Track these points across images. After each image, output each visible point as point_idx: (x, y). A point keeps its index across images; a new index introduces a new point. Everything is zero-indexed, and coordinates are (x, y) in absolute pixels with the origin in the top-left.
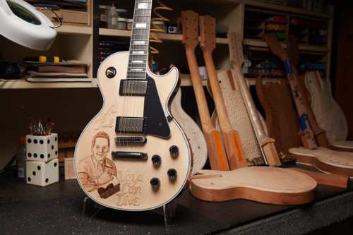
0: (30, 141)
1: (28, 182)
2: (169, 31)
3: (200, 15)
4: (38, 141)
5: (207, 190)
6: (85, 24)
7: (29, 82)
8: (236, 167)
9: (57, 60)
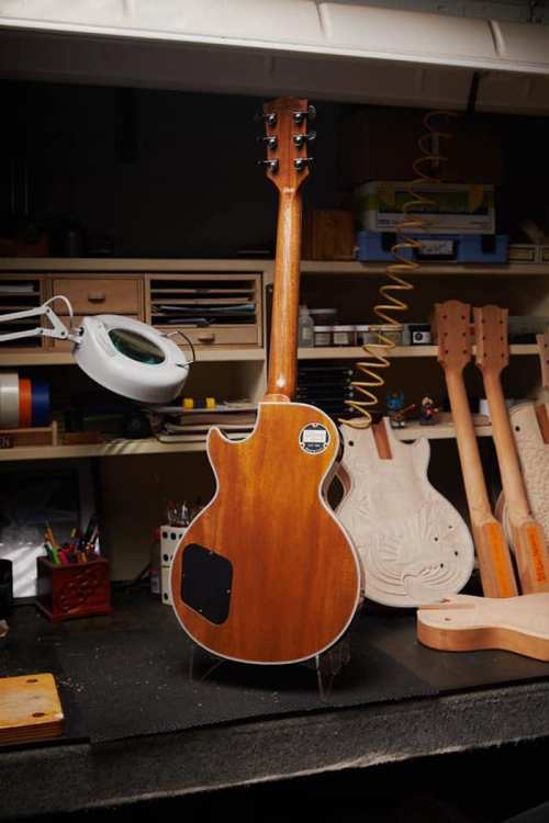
0: (165, 535)
1: (164, 601)
2: (415, 341)
3: (473, 305)
4: (169, 535)
5: (435, 629)
6: (253, 345)
7: (163, 442)
8: (531, 591)
9: (211, 402)
